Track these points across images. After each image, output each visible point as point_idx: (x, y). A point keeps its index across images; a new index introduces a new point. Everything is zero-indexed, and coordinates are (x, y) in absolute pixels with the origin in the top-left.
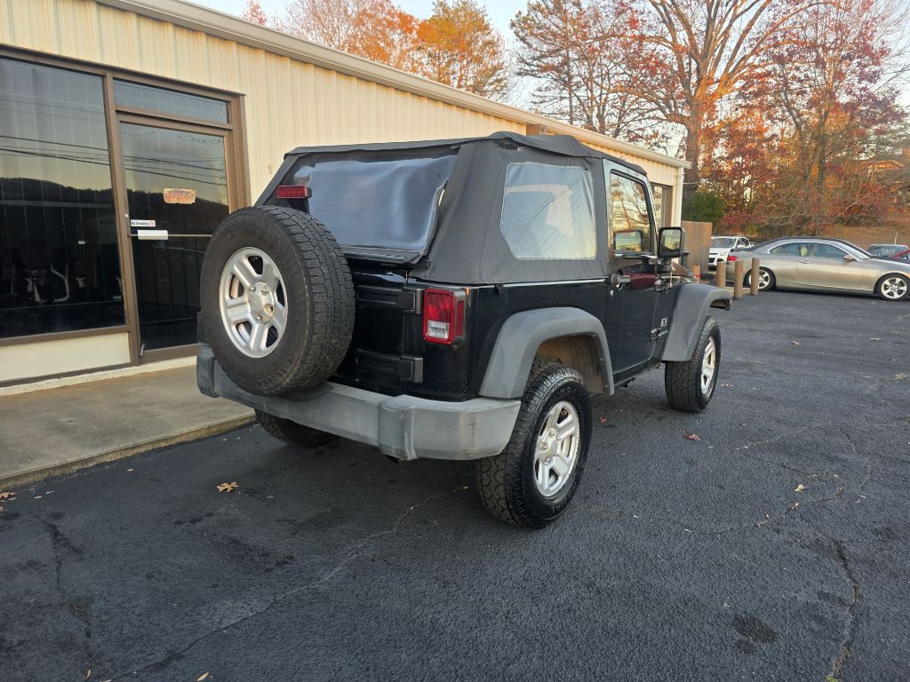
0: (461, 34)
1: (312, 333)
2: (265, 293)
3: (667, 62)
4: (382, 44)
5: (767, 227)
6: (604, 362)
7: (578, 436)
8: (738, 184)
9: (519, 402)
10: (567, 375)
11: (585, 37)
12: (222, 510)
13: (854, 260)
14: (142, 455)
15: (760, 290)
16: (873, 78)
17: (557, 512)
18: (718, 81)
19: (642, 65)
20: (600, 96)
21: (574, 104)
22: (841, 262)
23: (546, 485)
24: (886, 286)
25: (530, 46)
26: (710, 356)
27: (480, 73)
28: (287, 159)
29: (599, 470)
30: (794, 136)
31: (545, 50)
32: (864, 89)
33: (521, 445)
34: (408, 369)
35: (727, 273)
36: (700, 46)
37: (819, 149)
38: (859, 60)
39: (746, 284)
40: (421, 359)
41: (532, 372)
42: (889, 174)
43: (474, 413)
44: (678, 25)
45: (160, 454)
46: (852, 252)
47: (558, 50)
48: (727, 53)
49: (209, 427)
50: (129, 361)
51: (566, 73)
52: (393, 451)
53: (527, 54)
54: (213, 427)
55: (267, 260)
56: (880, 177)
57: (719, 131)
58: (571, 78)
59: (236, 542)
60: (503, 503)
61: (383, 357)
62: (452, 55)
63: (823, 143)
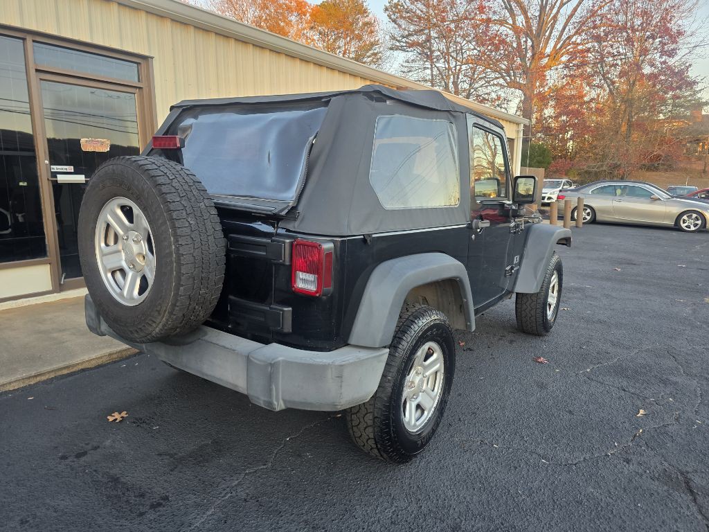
0: (346, 16)
1: (179, 285)
2: (137, 242)
3: (508, 40)
4: (282, 24)
5: (586, 172)
6: (467, 302)
7: (443, 371)
8: (563, 137)
9: (388, 350)
10: (433, 318)
11: (443, 20)
12: (108, 443)
13: (659, 199)
14: (45, 382)
15: (584, 223)
16: (671, 54)
17: (423, 445)
18: (548, 56)
19: (488, 42)
20: (455, 67)
21: (434, 73)
22: (649, 200)
23: (413, 420)
24: (684, 220)
25: (400, 26)
26: (554, 286)
27: (360, 48)
28: (173, 111)
29: (460, 395)
30: (608, 100)
31: (411, 30)
32: (665, 62)
33: (390, 390)
34: (277, 318)
35: (558, 210)
36: (534, 28)
37: (628, 110)
38: (660, 39)
39: (573, 218)
40: (290, 309)
41: (400, 317)
42: (681, 130)
43: (341, 366)
44: (517, 10)
45: (62, 381)
46: (657, 193)
47: (422, 30)
48: (556, 33)
49: (110, 354)
50: (51, 289)
51: (428, 48)
52: (262, 402)
53: (397, 33)
54: (113, 354)
55: (137, 210)
56: (674, 132)
57: (549, 95)
58: (432, 52)
59: (115, 480)
60: (371, 442)
61: (254, 306)
62: (338, 33)
63: (631, 106)
